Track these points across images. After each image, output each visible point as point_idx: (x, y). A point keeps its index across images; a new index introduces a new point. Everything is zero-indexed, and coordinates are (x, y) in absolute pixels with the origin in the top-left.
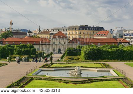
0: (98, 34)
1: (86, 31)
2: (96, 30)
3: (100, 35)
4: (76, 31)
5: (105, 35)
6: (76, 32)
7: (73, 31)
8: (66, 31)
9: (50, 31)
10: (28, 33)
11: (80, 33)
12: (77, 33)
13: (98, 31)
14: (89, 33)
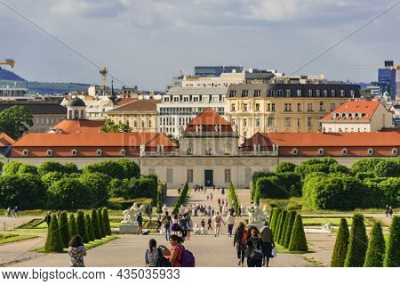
0: (341, 115)
1: (293, 102)
2: (329, 95)
3: (347, 116)
4: (257, 102)
5: (363, 115)
6: (258, 105)
7: (245, 101)
8: (220, 99)
9: (160, 101)
10: (69, 109)
11: (272, 107)
12: (262, 109)
13: (336, 101)
14: (304, 107)
